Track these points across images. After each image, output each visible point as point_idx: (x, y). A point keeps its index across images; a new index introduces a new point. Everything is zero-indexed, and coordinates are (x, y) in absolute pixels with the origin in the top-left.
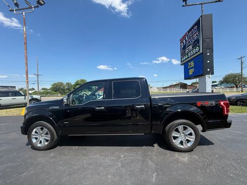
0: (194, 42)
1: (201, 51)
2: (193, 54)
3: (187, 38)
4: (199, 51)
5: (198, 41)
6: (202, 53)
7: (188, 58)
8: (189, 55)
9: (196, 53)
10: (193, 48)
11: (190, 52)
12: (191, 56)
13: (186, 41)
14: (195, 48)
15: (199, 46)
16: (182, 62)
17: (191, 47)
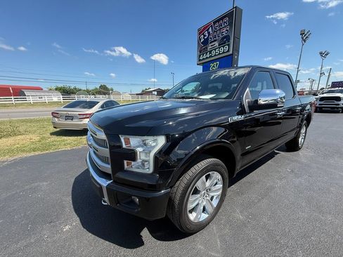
0: (223, 38)
1: (231, 52)
2: (219, 54)
3: (210, 30)
4: (228, 51)
5: (228, 38)
6: (232, 54)
7: (211, 57)
8: (213, 53)
9: (224, 52)
10: (219, 45)
11: (215, 50)
12: (215, 55)
13: (209, 33)
14: (223, 47)
15: (229, 45)
16: (200, 60)
17: (216, 44)
